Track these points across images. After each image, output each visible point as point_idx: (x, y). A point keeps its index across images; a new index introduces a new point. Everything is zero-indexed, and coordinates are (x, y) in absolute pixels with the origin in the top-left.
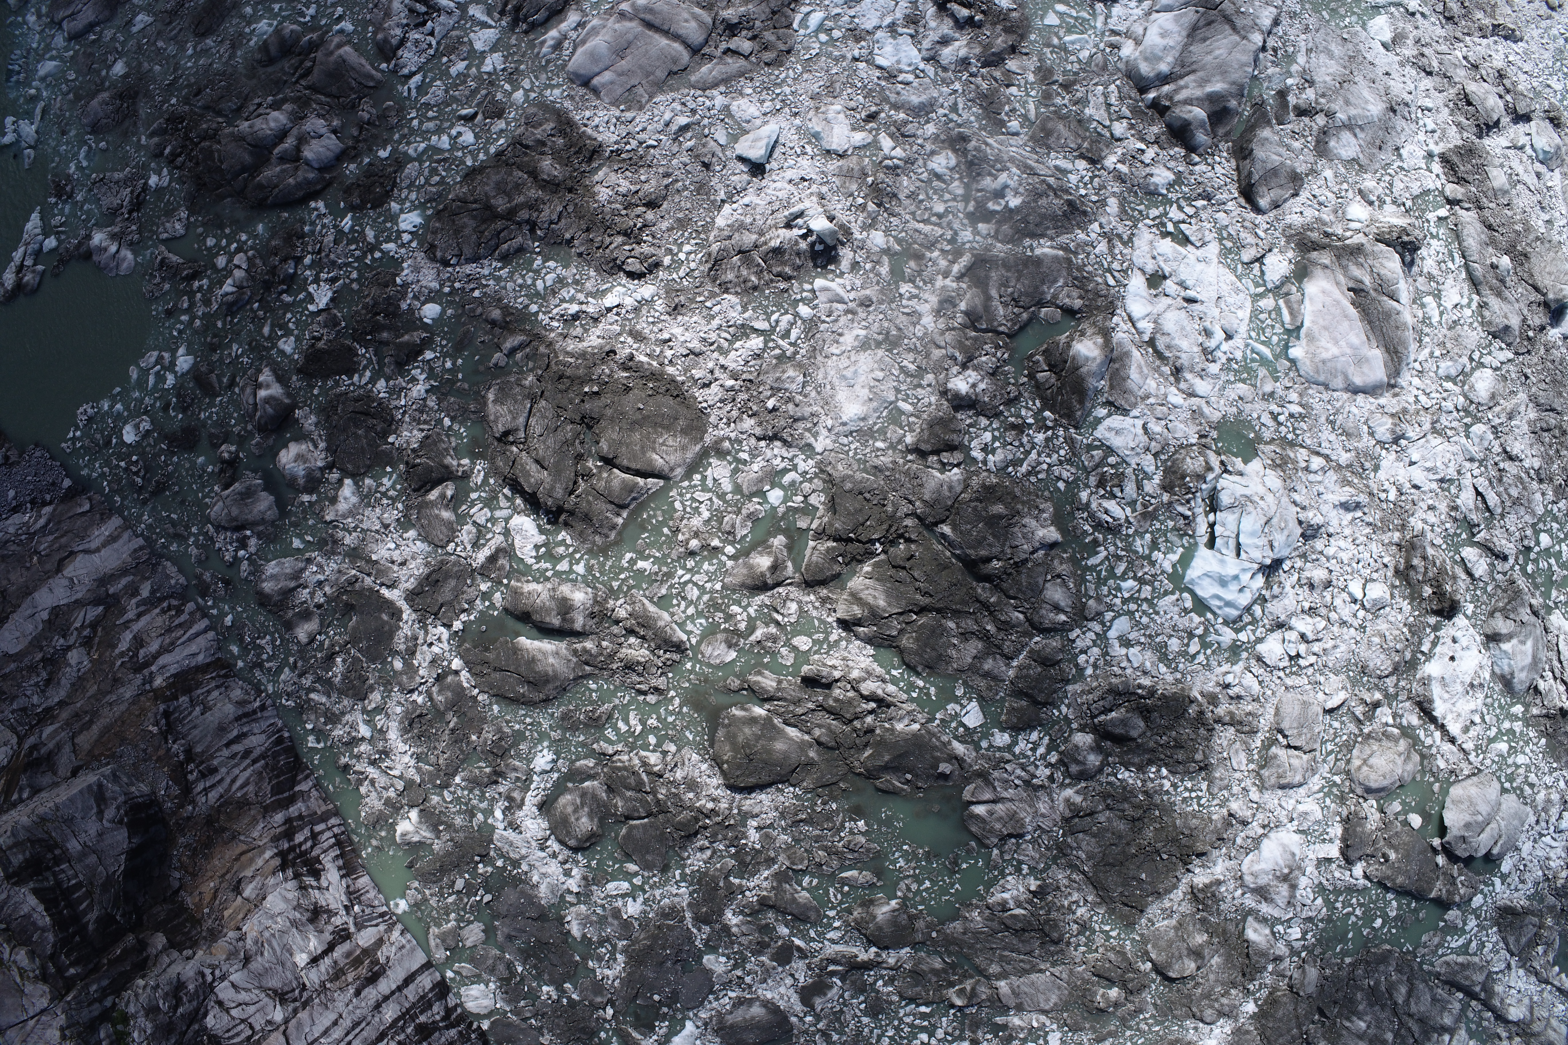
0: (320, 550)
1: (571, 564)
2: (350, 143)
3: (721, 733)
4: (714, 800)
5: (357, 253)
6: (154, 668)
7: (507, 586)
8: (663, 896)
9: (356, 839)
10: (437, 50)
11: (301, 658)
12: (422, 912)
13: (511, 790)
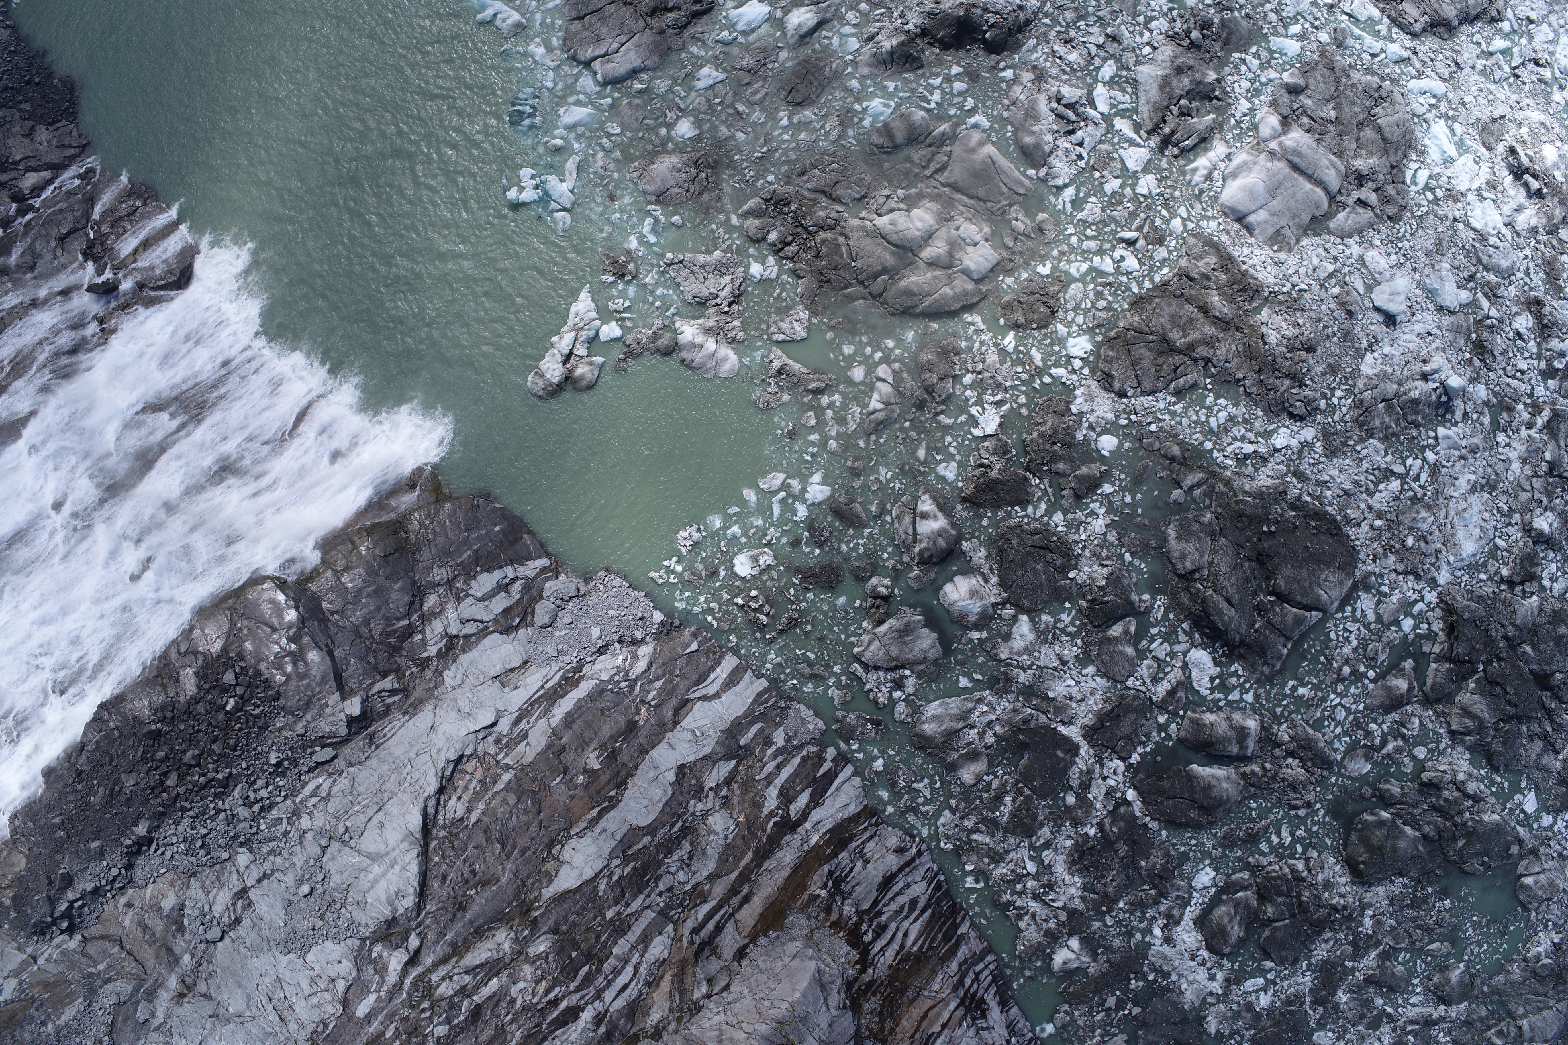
0: (991, 689)
1: (1242, 694)
2: (1005, 254)
3: (1354, 837)
4: (1342, 896)
5: (1024, 376)
6: (808, 825)
7: (1183, 718)
8: (1290, 986)
9: (1008, 972)
10: (1087, 163)
11: (965, 800)
12: (1069, 1032)
13: (1170, 909)
